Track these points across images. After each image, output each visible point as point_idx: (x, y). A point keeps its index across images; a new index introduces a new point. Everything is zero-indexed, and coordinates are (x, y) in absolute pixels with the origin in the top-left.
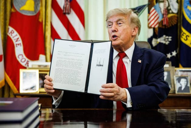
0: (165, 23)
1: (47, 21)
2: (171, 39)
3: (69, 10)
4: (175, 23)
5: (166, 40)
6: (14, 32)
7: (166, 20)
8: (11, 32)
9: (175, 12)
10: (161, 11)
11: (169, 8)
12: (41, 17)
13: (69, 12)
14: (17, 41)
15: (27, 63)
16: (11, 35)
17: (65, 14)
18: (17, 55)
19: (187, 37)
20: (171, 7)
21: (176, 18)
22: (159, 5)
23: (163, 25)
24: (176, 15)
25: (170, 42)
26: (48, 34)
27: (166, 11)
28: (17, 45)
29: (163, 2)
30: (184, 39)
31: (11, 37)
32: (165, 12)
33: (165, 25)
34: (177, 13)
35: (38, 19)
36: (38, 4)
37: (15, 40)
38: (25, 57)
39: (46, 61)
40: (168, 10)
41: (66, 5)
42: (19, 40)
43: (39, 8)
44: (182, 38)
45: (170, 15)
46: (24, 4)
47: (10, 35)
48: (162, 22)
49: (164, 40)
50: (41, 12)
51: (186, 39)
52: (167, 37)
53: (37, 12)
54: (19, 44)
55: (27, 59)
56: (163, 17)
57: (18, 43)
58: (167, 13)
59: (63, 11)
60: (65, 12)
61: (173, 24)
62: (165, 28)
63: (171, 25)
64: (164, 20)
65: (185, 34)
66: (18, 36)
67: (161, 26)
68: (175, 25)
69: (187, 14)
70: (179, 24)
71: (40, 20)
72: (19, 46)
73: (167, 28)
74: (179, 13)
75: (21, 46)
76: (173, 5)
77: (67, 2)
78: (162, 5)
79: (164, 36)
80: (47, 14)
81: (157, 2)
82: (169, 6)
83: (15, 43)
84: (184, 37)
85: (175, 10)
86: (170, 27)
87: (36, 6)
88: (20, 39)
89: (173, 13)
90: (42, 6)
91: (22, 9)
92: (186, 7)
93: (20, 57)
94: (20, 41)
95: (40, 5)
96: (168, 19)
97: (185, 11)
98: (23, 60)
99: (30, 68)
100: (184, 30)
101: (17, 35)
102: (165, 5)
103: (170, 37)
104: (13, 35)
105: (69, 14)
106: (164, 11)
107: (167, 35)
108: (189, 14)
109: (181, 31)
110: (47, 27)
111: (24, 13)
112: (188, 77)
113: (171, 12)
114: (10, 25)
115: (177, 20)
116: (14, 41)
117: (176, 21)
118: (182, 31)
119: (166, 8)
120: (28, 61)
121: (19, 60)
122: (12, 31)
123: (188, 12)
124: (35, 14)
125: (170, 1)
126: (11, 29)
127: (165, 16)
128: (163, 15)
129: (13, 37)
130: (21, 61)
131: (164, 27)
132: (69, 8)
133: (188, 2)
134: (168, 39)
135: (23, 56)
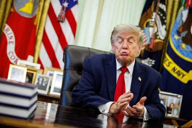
0: (151, 47)
1: (41, 25)
2: (154, 62)
3: (63, 19)
4: (161, 49)
5: (150, 63)
6: (9, 30)
7: (152, 44)
8: (7, 30)
9: (163, 38)
10: (149, 35)
11: (157, 34)
12: (36, 20)
13: (63, 20)
14: (10, 39)
15: (16, 61)
16: (7, 32)
17: (59, 21)
18: (8, 51)
19: (170, 64)
20: (159, 33)
21: (162, 44)
22: (148, 29)
23: (149, 48)
24: (163, 42)
25: (153, 65)
26: (40, 37)
27: (155, 36)
28: (10, 43)
29: (152, 27)
30: (167, 65)
31: (6, 34)
32: (153, 37)
33: (151, 49)
34: (164, 40)
35: (33, 22)
36: (36, 8)
37: (9, 37)
38: (15, 55)
39: (34, 62)
40: (156, 36)
41: (62, 13)
42: (12, 38)
43: (36, 12)
44: (165, 63)
45: (157, 41)
46: (23, 5)
47: (5, 32)
48: (149, 45)
49: (148, 62)
50: (37, 17)
51: (168, 65)
52: (151, 60)
53: (34, 15)
54: (11, 42)
55: (16, 57)
56: (150, 41)
57: (11, 40)
58: (154, 38)
59: (58, 18)
60: (59, 19)
61: (159, 50)
62: (151, 52)
63: (156, 50)
64: (151, 44)
65: (168, 60)
66: (13, 35)
67: (147, 49)
68: (160, 50)
69: (173, 42)
70: (163, 51)
71: (35, 23)
72: (11, 44)
73: (152, 51)
74: (165, 40)
75: (13, 43)
76: (161, 32)
77: (63, 11)
78: (151, 29)
79: (149, 59)
80: (42, 19)
81: (147, 26)
82: (157, 31)
83: (8, 40)
84: (167, 63)
85: (163, 36)
86: (155, 52)
87: (34, 10)
88: (14, 37)
89: (160, 39)
90: (39, 11)
91: (21, 10)
92: (173, 36)
93: (11, 54)
94: (13, 40)
95: (38, 9)
96: (155, 44)
97: (172, 39)
98: (13, 58)
99: (18, 66)
100: (167, 56)
101: (11, 33)
102: (154, 30)
103: (154, 61)
104: (9, 32)
105: (62, 22)
106: (152, 35)
107: (151, 58)
108: (175, 42)
109: (164, 57)
110: (40, 31)
111: (22, 15)
112: (165, 100)
113: (158, 37)
114: (7, 23)
115: (163, 46)
116: (8, 39)
117: (161, 47)
118: (166, 57)
119: (154, 33)
120: (17, 59)
121: (9, 56)
122: (8, 28)
123: (174, 41)
124: (31, 17)
125: (160, 28)
126: (7, 27)
127: (152, 40)
128: (151, 39)
129: (8, 35)
130: (11, 58)
131: (150, 50)
132: (64, 17)
133: (176, 32)
134: (151, 62)
135: (13, 54)
